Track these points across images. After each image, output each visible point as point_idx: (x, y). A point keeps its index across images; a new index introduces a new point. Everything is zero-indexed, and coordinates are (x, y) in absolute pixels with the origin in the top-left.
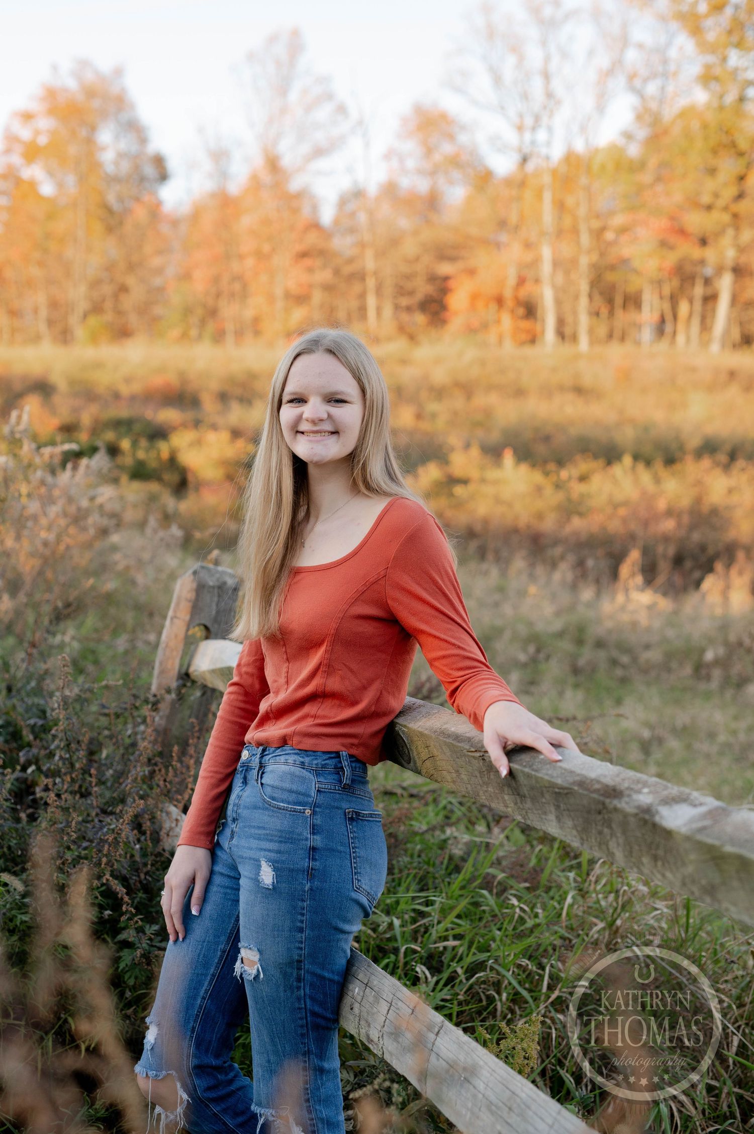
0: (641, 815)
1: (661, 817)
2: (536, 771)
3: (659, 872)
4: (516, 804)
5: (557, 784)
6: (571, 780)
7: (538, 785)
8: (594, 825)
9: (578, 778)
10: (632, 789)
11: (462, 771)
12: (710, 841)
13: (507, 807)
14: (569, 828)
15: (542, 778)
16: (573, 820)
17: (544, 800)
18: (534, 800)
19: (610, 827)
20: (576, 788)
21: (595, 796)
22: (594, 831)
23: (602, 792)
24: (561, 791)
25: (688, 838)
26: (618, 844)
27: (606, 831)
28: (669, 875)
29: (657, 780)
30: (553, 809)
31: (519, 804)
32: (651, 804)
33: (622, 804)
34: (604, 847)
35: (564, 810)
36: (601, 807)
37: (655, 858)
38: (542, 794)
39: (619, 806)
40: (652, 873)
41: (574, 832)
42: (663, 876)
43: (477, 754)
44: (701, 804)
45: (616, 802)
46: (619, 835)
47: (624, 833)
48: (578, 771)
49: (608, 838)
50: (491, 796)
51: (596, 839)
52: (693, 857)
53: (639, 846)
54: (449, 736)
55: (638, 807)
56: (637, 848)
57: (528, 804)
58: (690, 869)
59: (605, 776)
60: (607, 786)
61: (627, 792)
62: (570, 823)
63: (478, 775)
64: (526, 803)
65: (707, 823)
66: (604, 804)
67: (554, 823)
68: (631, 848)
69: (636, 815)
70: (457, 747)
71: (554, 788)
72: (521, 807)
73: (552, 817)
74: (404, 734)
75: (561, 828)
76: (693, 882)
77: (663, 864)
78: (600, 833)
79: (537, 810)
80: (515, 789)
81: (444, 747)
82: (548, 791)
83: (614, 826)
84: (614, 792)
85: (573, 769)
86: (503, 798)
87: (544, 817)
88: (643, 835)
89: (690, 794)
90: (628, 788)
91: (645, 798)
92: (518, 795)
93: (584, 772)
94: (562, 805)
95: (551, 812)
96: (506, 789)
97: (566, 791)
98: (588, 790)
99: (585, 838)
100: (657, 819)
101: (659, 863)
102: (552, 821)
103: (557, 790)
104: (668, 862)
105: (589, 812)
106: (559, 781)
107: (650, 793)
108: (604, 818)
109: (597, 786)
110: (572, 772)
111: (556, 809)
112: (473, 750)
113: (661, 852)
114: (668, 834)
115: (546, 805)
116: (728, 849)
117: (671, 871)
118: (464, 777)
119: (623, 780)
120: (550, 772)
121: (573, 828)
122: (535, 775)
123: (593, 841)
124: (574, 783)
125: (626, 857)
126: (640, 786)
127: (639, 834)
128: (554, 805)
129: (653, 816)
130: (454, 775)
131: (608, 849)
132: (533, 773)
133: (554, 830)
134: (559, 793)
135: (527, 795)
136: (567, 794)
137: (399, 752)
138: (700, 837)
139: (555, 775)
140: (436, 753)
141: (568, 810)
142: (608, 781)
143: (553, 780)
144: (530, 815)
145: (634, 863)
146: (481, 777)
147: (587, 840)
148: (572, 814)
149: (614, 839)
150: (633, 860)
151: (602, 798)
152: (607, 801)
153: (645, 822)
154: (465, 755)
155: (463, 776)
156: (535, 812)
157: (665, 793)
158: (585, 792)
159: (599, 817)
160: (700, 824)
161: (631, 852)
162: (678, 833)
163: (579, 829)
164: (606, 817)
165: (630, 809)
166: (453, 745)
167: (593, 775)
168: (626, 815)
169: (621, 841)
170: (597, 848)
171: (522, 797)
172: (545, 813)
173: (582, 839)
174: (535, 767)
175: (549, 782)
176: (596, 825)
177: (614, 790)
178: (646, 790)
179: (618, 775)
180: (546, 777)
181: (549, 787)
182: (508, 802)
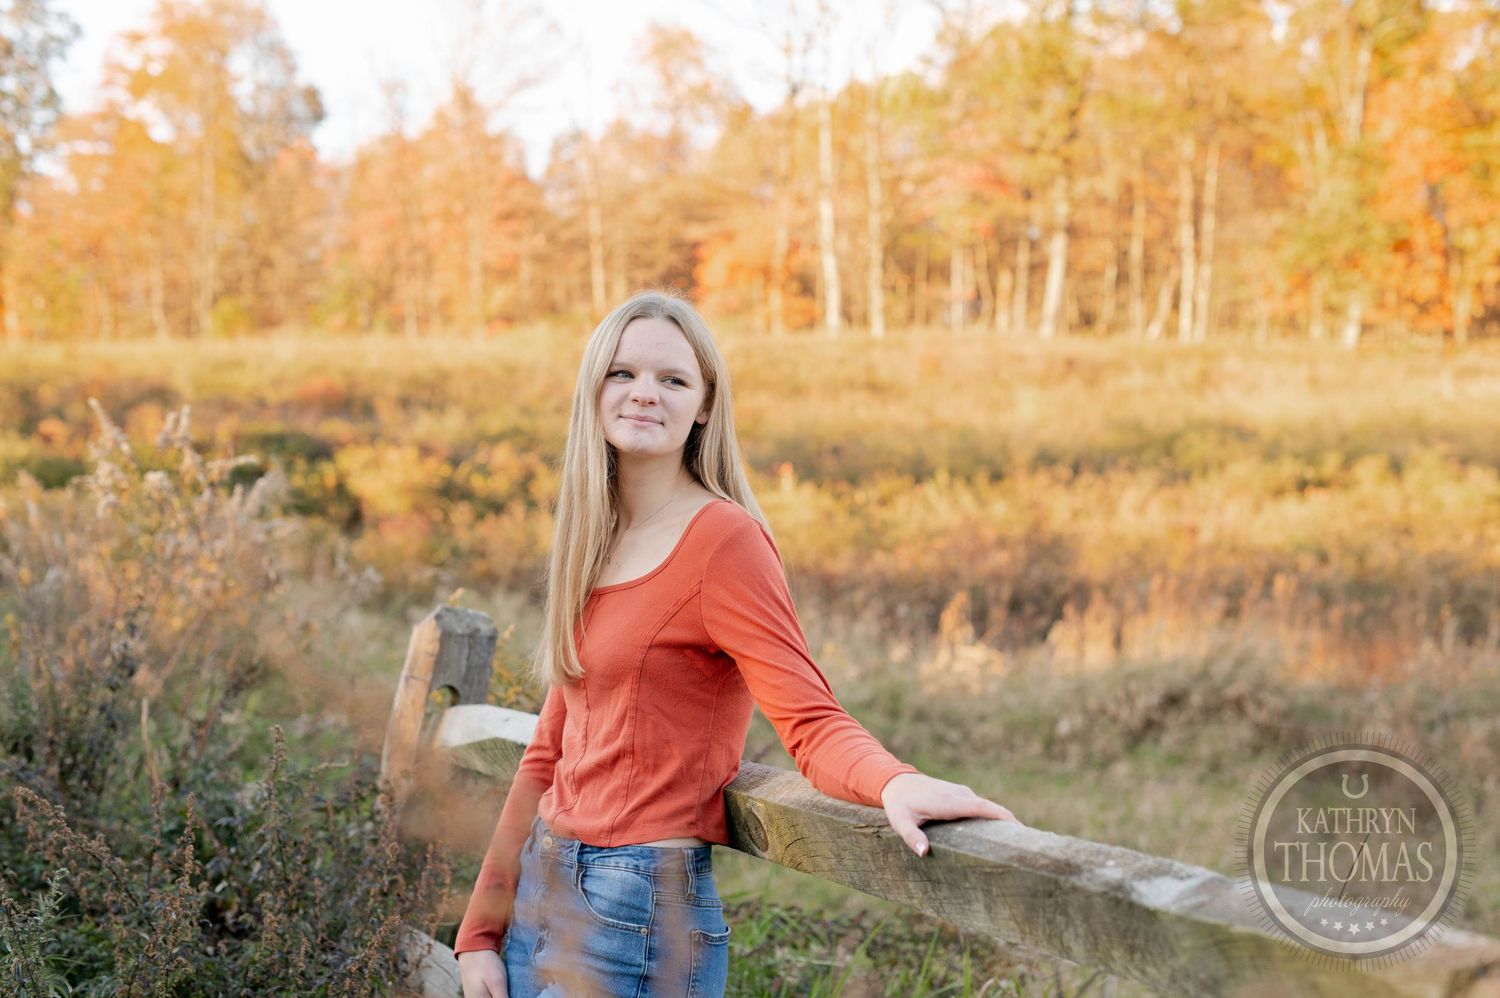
0: (1112, 894)
1: (1140, 895)
2: (955, 846)
3: (1137, 967)
4: (925, 892)
5: (987, 862)
6: (1006, 855)
7: (959, 865)
8: (1041, 913)
9: (1015, 853)
10: (1092, 863)
11: (847, 855)
12: (1212, 920)
13: (911, 898)
14: (1004, 919)
15: (965, 856)
16: (1011, 908)
17: (967, 885)
18: (952, 885)
19: (1065, 913)
20: (1015, 865)
21: (1044, 873)
22: (1041, 921)
23: (1052, 868)
24: (995, 870)
25: (1180, 919)
26: (1077, 936)
27: (1059, 919)
28: (1151, 970)
29: (1123, 849)
30: (980, 896)
31: (931, 893)
32: (1122, 880)
33: (1081, 882)
34: (1056, 941)
35: (998, 896)
36: (1052, 887)
37: (1132, 950)
38: (965, 875)
39: (1079, 883)
40: (1127, 969)
41: (1012, 924)
42: (1143, 972)
43: (870, 831)
44: (1189, 877)
45: (1074, 880)
46: (1078, 923)
47: (1086, 919)
48: (1014, 844)
49: (1063, 927)
50: (888, 885)
51: (1044, 931)
52: (1187, 943)
53: (1108, 935)
54: (825, 810)
55: (1106, 884)
56: (1105, 938)
57: (944, 892)
58: (1183, 960)
59: (1052, 848)
60: (1057, 861)
61: (1086, 867)
62: (1005, 913)
63: (869, 858)
64: (940, 890)
65: (1203, 898)
66: (1056, 882)
67: (983, 915)
68: (1096, 938)
69: (1105, 893)
70: (839, 823)
71: (983, 867)
72: (934, 896)
73: (979, 906)
74: (758, 811)
75: (992, 920)
76: (1187, 976)
77: (1144, 957)
78: (1050, 922)
79: (956, 898)
80: (925, 873)
81: (818, 825)
82: (974, 872)
83: (1071, 911)
84: (1069, 868)
85: (1006, 842)
86: (906, 886)
87: (966, 907)
88: (1114, 919)
89: (1172, 865)
90: (1086, 862)
91: (1112, 872)
92: (929, 880)
93: (1022, 845)
94: (994, 889)
95: (977, 900)
96: (911, 874)
97: (1000, 870)
98: (1033, 866)
99: (1027, 930)
100: (1134, 897)
101: (1138, 956)
102: (979, 912)
103: (988, 870)
104: (1150, 953)
105: (1034, 895)
106: (990, 858)
107: (1117, 866)
108: (1056, 902)
109: (1043, 862)
110: (1005, 846)
111: (985, 896)
112: (863, 825)
113: (1140, 941)
114: (1151, 915)
115: (971, 891)
116: (1239, 928)
117: (1155, 965)
118: (849, 863)
119: (1077, 852)
120: (974, 847)
121: (1010, 919)
122: (955, 852)
123: (1040, 933)
124: (1011, 859)
125: (1088, 951)
126: (1101, 858)
127: (1108, 920)
128: (983, 890)
129: (1129, 893)
130: (833, 861)
131: (1062, 942)
132: (952, 849)
133: (981, 924)
134: (991, 873)
135: (943, 880)
136: (1003, 873)
137: (750, 836)
138: (1197, 916)
139: (983, 850)
140: (806, 832)
141: (1003, 895)
142: (1057, 854)
143: (981, 857)
144: (945, 906)
145: (1100, 959)
146: (874, 861)
147: (1031, 934)
148: (1009, 900)
149: (1071, 929)
150: (1098, 954)
151: (1053, 876)
152: (1062, 878)
153: (1118, 902)
154: (850, 833)
155: (846, 862)
156: (954, 901)
157: (1138, 865)
158: (1030, 870)
159: (1050, 901)
160: (1194, 901)
161: (1096, 945)
162: (1166, 913)
163: (1019, 919)
164: (1060, 900)
165: (1094, 887)
166: (832, 821)
167: (1034, 847)
168: (1088, 896)
169: (1081, 930)
170: (1045, 943)
171: (936, 883)
172: (969, 902)
173: (1023, 932)
174: (953, 842)
175: (976, 859)
176: (1045, 912)
177: (1068, 865)
178: (1111, 863)
179: (1069, 846)
180: (971, 854)
181: (975, 867)
182: (914, 891)
